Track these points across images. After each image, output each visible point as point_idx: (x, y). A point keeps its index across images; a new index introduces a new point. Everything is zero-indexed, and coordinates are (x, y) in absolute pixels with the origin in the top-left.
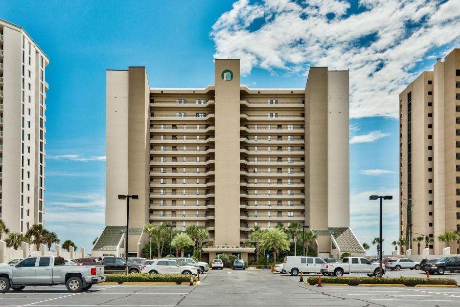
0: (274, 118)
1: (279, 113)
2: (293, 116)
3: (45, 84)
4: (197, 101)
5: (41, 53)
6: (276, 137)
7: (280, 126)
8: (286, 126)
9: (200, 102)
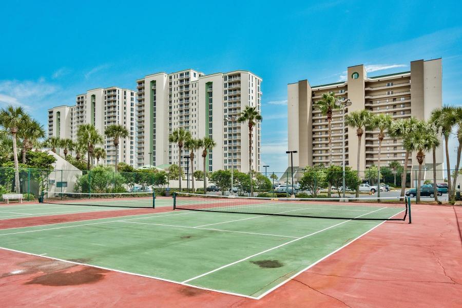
0: (391, 95)
1: (394, 91)
2: (403, 92)
3: (260, 93)
4: (340, 91)
5: (258, 78)
6: (392, 107)
7: (394, 99)
8: (399, 99)
9: (342, 92)
